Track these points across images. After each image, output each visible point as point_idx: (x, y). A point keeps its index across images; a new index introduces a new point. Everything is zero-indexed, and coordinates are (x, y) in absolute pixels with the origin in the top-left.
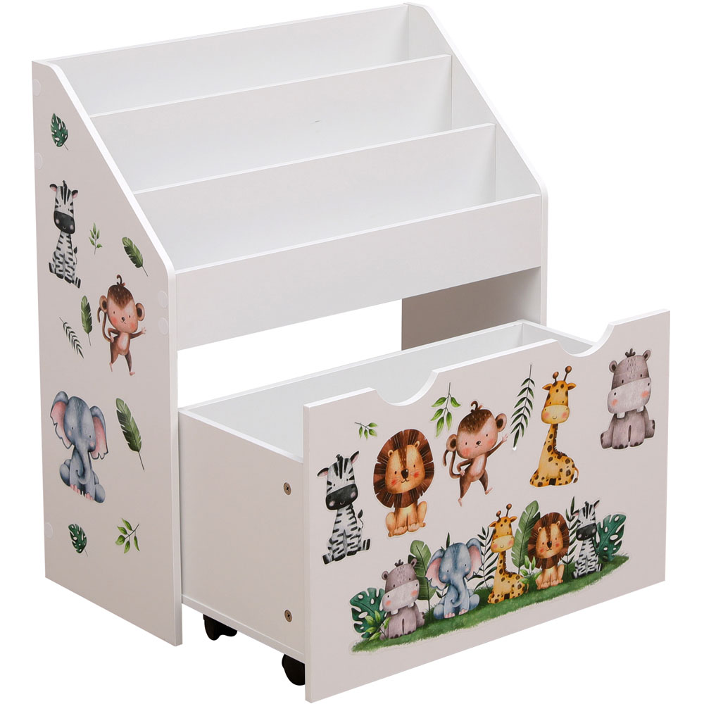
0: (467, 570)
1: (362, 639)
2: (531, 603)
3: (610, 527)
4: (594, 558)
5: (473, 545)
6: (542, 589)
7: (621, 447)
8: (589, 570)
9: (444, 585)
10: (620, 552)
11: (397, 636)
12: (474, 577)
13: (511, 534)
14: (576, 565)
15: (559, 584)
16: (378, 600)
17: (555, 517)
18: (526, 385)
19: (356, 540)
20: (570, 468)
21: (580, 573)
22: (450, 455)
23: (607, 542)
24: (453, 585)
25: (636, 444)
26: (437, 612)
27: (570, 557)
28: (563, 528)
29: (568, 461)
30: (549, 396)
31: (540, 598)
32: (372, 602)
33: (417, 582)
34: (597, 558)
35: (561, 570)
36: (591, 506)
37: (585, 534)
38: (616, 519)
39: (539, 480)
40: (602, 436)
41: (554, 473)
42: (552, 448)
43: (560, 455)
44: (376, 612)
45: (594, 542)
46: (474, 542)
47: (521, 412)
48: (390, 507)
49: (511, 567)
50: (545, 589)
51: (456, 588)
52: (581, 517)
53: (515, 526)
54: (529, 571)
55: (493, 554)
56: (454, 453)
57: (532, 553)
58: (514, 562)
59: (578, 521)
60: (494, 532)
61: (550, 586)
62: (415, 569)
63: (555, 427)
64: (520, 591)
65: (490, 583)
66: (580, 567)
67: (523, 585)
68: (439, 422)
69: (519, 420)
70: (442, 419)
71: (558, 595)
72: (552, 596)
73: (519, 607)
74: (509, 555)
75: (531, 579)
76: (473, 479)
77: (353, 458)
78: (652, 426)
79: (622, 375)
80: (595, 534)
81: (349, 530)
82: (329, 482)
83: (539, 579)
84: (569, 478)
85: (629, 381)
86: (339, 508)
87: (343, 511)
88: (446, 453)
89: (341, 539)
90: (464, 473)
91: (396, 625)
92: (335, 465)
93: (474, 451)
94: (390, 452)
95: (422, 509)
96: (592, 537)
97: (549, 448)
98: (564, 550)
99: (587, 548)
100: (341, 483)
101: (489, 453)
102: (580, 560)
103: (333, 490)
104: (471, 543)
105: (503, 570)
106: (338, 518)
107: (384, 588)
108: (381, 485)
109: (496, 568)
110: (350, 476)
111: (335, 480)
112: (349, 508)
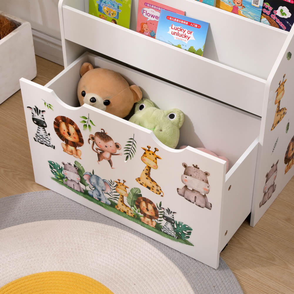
0: (104, 189)
1: (55, 178)
2: (138, 223)
3: (183, 227)
4: (173, 232)
5: (106, 182)
7: (190, 201)
8: (170, 234)
9: (92, 186)
10: (188, 240)
11: (71, 188)
12: (107, 193)
13: (126, 192)
14: (163, 227)
15: (153, 227)
16: (61, 169)
17: (151, 203)
18: (132, 141)
19: (48, 143)
20: (159, 189)
21: (165, 232)
22: (91, 141)
23: (181, 231)
24: (97, 189)
25: (199, 206)
26: (90, 193)
27: (159, 222)
28: (155, 208)
29: (157, 186)
30: (145, 153)
31: (143, 225)
32: (58, 168)
33: (79, 176)
34: (175, 233)
35: (154, 224)
36: (171, 212)
37: (168, 219)
38: (186, 226)
39: (141, 182)
40: (178, 189)
41: (150, 185)
42: (148, 174)
43: (152, 181)
44: (61, 173)
45: (173, 226)
46: (107, 182)
47: (130, 150)
48: (64, 141)
49: (126, 202)
50: (146, 224)
51: (99, 192)
52: (165, 211)
53: (128, 190)
54: (137, 211)
55: (116, 192)
56: (94, 142)
57: (138, 206)
58: (129, 203)
59: (163, 212)
60: (117, 185)
61: (148, 225)
62: (78, 172)
63: (150, 168)
64: (132, 215)
65: (116, 202)
66: (165, 229)
67: (133, 214)
68: (84, 125)
69: (128, 152)
70: (86, 125)
71: (153, 231)
72: (149, 229)
73: (131, 220)
74: (125, 198)
75: (138, 215)
76: (104, 158)
77: (43, 111)
78: (210, 205)
79: (191, 172)
80: (174, 223)
81: (44, 136)
82: (32, 113)
83: (142, 218)
84: (158, 192)
85: (195, 177)
86: (39, 125)
87: (41, 128)
88: (89, 139)
89: (41, 137)
90: (99, 153)
91: (71, 184)
92: (35, 109)
93: (104, 148)
94: (60, 121)
95: (79, 152)
96: (172, 223)
97: (146, 174)
98: (156, 217)
99: (169, 225)
100: (39, 117)
101: (112, 154)
102: (165, 227)
103: (35, 117)
104: (105, 181)
105: (122, 201)
106: (39, 129)
107: (63, 167)
108: (58, 130)
109: (119, 199)
110: (42, 117)
111: (36, 114)
112: (44, 129)
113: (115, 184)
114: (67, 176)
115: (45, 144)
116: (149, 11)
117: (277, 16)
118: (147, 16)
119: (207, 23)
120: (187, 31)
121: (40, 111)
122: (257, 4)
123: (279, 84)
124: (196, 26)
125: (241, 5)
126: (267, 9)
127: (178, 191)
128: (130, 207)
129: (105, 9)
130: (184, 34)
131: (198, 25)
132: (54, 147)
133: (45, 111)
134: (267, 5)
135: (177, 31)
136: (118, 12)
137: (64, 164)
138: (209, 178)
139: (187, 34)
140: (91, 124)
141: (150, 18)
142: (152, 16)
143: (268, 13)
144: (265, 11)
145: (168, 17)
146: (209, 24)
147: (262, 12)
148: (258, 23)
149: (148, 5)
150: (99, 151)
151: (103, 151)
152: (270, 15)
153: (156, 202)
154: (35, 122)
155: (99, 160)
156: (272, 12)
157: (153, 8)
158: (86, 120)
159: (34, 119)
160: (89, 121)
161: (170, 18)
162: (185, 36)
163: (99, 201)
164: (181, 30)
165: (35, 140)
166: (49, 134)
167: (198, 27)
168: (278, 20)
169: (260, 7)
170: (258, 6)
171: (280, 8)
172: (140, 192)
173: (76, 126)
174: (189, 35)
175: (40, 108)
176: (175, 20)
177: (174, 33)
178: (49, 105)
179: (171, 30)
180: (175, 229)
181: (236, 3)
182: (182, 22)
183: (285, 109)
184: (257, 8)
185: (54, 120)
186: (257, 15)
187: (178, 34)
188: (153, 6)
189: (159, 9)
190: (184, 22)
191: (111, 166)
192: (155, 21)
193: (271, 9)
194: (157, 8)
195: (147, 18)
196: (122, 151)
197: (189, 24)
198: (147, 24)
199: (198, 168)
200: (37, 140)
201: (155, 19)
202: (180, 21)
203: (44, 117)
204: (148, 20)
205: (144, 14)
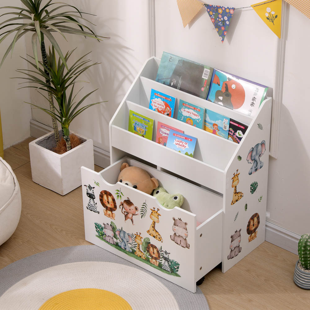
0: (128, 241)
1: (98, 235)
2: (148, 264)
3: (174, 263)
4: (169, 268)
6: (151, 263)
7: (177, 244)
8: (167, 270)
9: (121, 239)
10: (177, 273)
11: (108, 242)
12: (130, 244)
13: (141, 241)
15: (157, 266)
16: (102, 229)
17: (156, 247)
18: (144, 204)
19: (95, 209)
20: (160, 237)
21: (164, 268)
22: (121, 207)
23: (173, 267)
24: (124, 241)
25: (183, 247)
26: (120, 244)
27: (161, 262)
28: (158, 252)
29: (159, 235)
30: (152, 213)
31: (151, 265)
32: (101, 228)
33: (113, 232)
35: (158, 263)
36: (167, 253)
37: (166, 259)
38: (176, 263)
39: (150, 233)
40: (171, 236)
41: (155, 235)
42: (154, 227)
43: (156, 231)
44: (102, 231)
45: (169, 263)
47: (143, 211)
48: (105, 208)
49: (141, 249)
50: (153, 264)
51: (125, 243)
52: (164, 253)
53: (142, 240)
54: (147, 255)
55: (135, 242)
56: (123, 207)
57: (148, 251)
58: (143, 250)
59: (163, 254)
60: (136, 237)
63: (155, 222)
64: (145, 258)
65: (135, 249)
66: (164, 266)
68: (118, 196)
69: (143, 212)
70: (119, 196)
71: (157, 269)
72: (155, 268)
73: (144, 262)
74: (141, 246)
75: (148, 258)
76: (129, 218)
77: (93, 188)
78: (188, 245)
79: (177, 224)
80: (169, 261)
81: (93, 205)
82: (87, 189)
83: (150, 260)
84: (160, 240)
85: (180, 227)
86: (90, 198)
87: (92, 199)
88: (120, 205)
89: (91, 206)
90: (126, 214)
91: (108, 239)
92: (89, 186)
93: (129, 211)
94: (104, 194)
95: (114, 214)
96: (168, 261)
97: (153, 227)
98: (158, 258)
99: (166, 263)
100: (90, 192)
101: (133, 215)
102: (164, 265)
103: (88, 192)
104: (129, 234)
105: (139, 249)
106: (90, 200)
107: (104, 227)
108: (101, 200)
109: (137, 247)
110: (93, 192)
111: (89, 190)
112: (93, 200)
113: (135, 236)
114: (106, 233)
115: (94, 211)
116: (163, 130)
117: (236, 136)
118: (162, 134)
119: (196, 138)
120: (184, 143)
121: (92, 187)
122: (226, 129)
123: (234, 175)
124: (190, 140)
125: (218, 129)
126: (231, 132)
127: (171, 238)
128: (143, 252)
129: (138, 129)
130: (183, 144)
131: (191, 139)
132: (99, 212)
133: (94, 188)
134: (231, 129)
135: (178, 143)
136: (145, 131)
137: (104, 224)
138: (187, 226)
139: (184, 145)
140: (121, 195)
141: (164, 135)
142: (165, 133)
143: (232, 134)
144: (230, 133)
145: (174, 134)
146: (197, 139)
147: (229, 134)
148: (227, 140)
149: (163, 127)
150: (126, 213)
151: (128, 213)
152: (233, 135)
153: (159, 247)
154: (88, 195)
155: (126, 220)
156: (234, 134)
157: (166, 129)
158: (119, 192)
159: (87, 194)
160: (120, 193)
161: (175, 135)
162: (183, 146)
163: (124, 250)
164: (181, 142)
165: (88, 209)
166: (96, 204)
167: (190, 141)
168: (237, 138)
169: (227, 131)
170: (226, 130)
171: (238, 131)
172: (149, 241)
173: (113, 197)
174: (185, 145)
175: (92, 186)
176: (178, 136)
177: (177, 144)
178: (97, 183)
179: (175, 142)
180: (170, 265)
181: (215, 128)
182: (182, 137)
183: (242, 193)
184: (226, 131)
185: (100, 194)
186: (226, 135)
187: (179, 145)
188: (165, 128)
189: (169, 129)
190: (183, 137)
191: (133, 223)
192: (166, 136)
193: (233, 132)
194: (168, 129)
195: (162, 135)
196: (139, 212)
197: (186, 138)
198: (162, 138)
199: (181, 220)
200: (88, 208)
201: (166, 135)
202: (181, 137)
203: (94, 192)
204: (163, 136)
205: (161, 132)
